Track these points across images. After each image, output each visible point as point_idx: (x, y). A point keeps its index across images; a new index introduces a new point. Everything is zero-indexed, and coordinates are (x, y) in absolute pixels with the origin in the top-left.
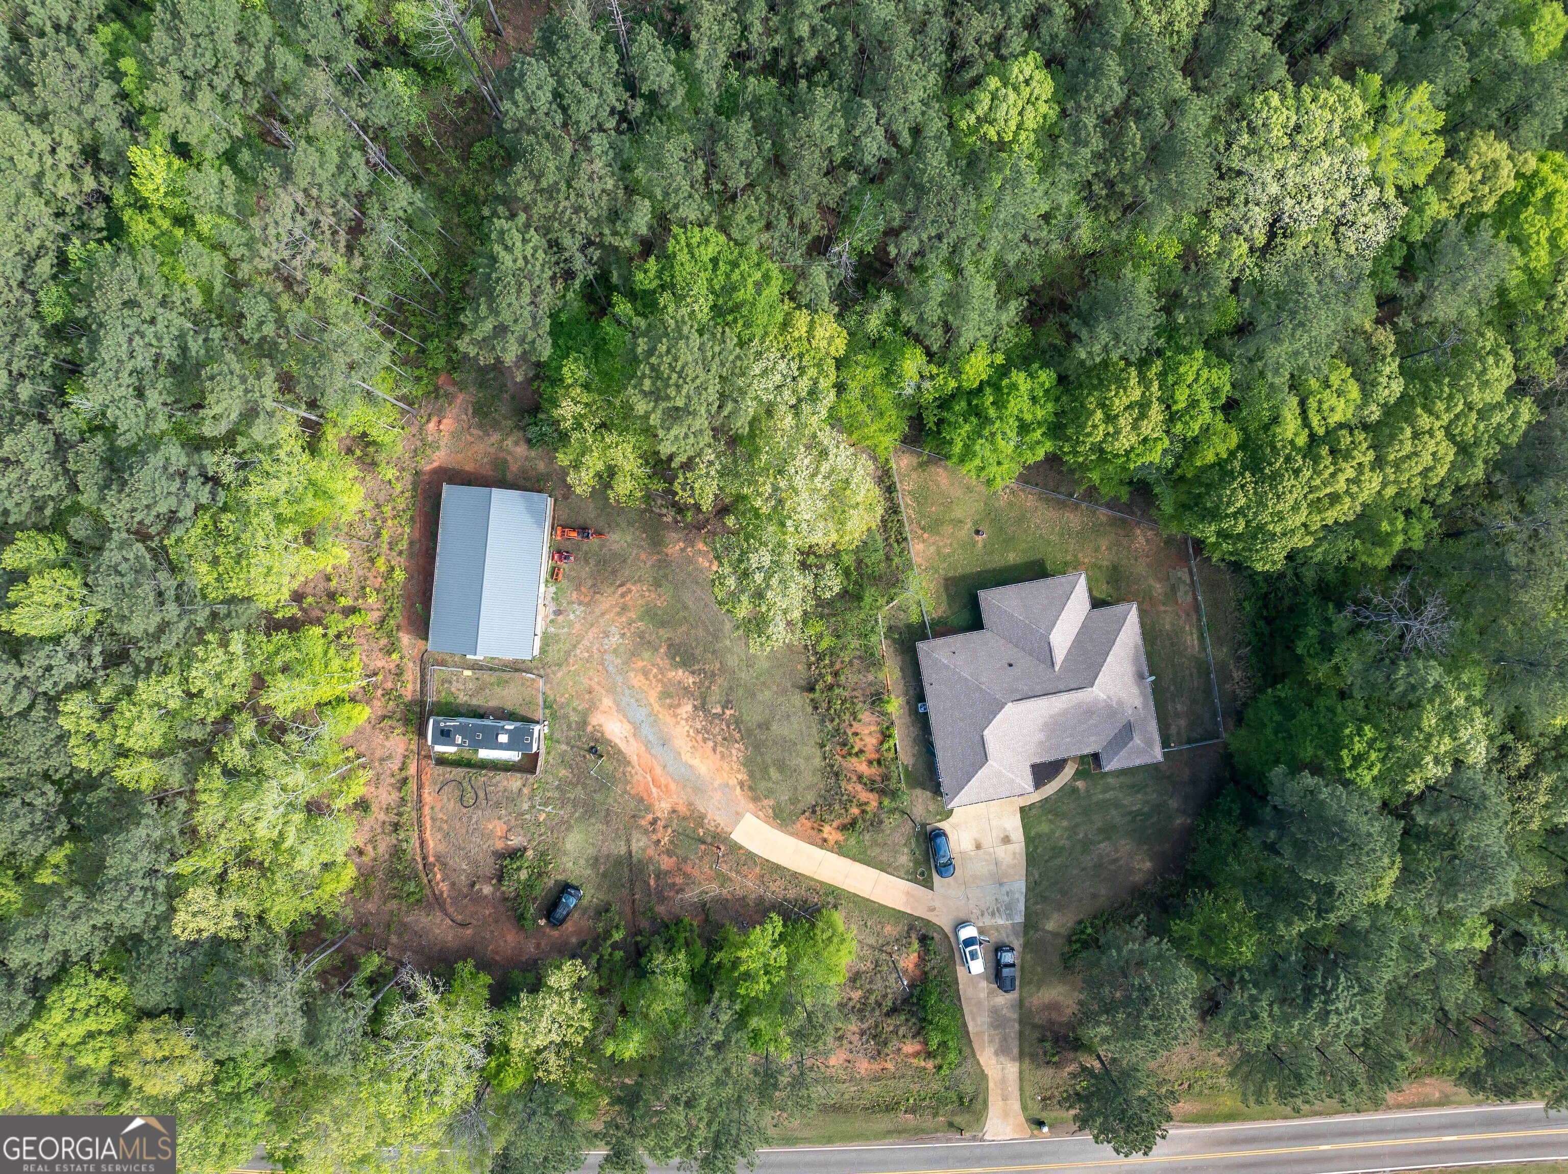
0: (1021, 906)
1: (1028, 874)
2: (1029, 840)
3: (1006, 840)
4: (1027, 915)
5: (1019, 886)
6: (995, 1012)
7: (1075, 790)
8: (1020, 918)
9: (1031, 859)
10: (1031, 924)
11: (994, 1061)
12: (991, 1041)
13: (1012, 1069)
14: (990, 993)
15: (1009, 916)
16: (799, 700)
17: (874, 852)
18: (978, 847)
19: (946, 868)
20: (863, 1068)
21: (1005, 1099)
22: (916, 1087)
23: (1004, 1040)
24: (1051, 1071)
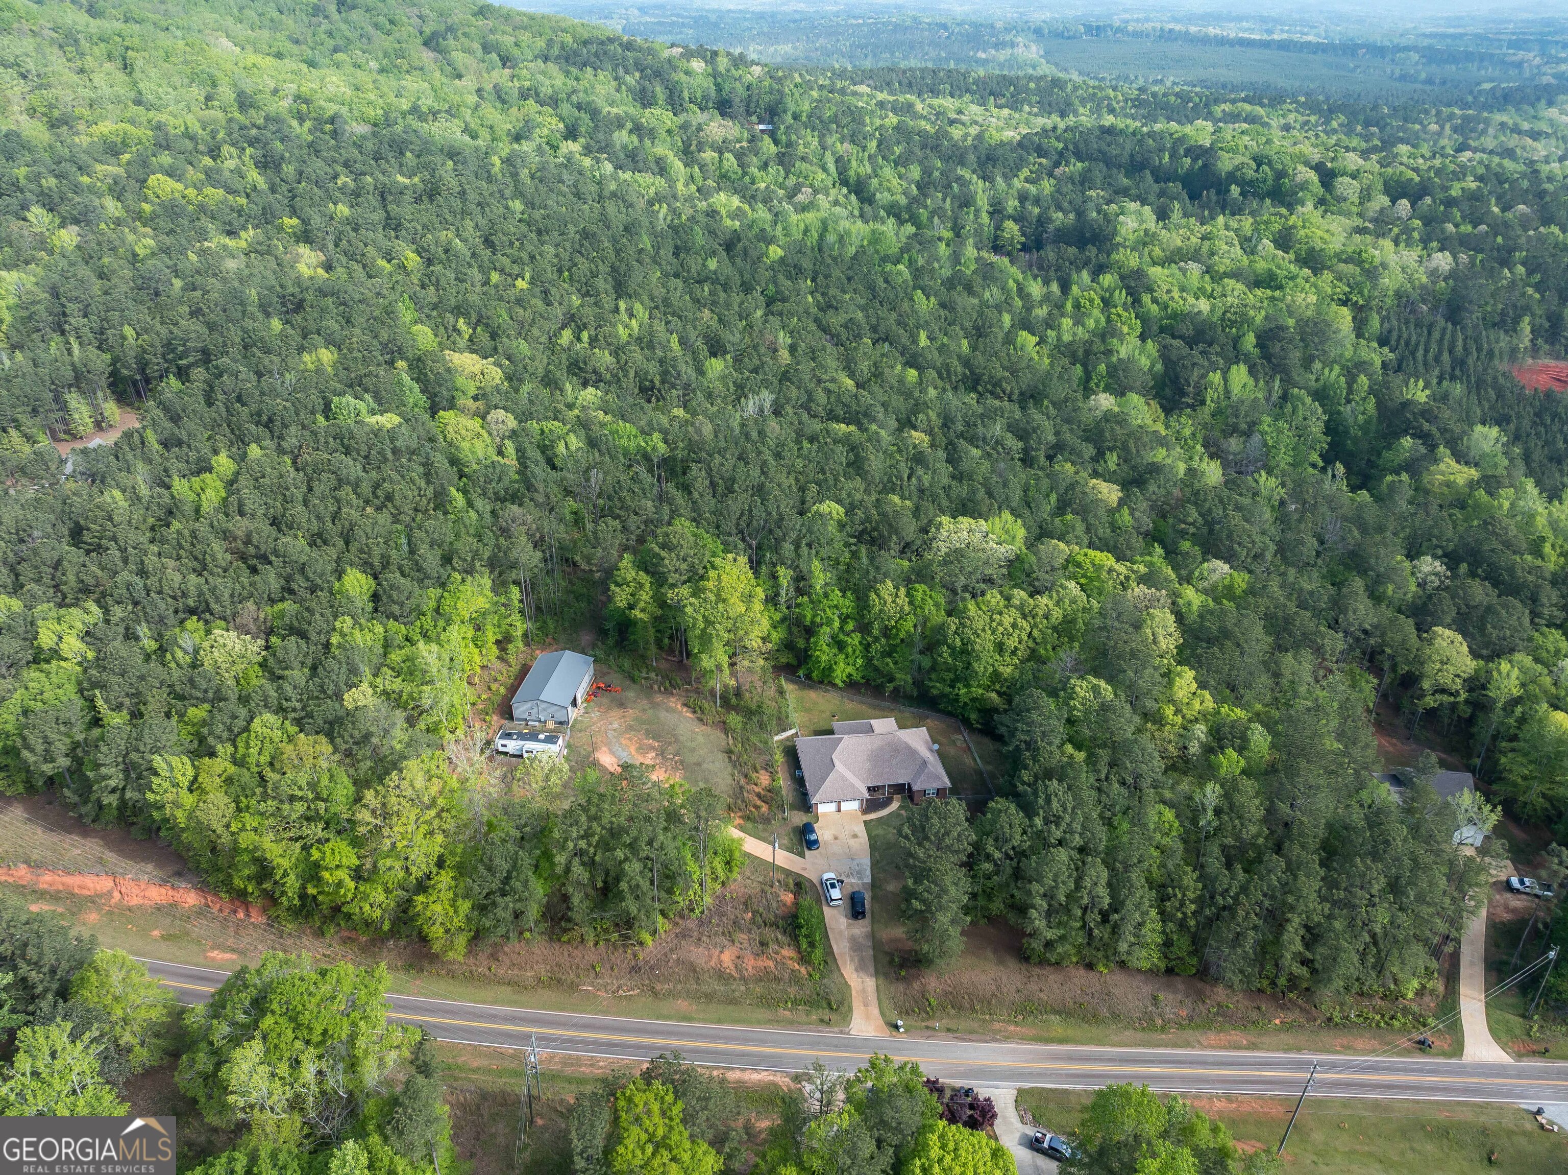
0: (869, 873)
1: (872, 856)
2: (870, 837)
3: (855, 836)
4: (873, 877)
5: (867, 862)
6: (853, 940)
7: (899, 815)
8: (868, 880)
9: (873, 847)
10: (875, 885)
11: (855, 975)
12: (852, 960)
13: (870, 983)
14: (849, 926)
15: (860, 878)
16: (721, 756)
17: (766, 835)
18: (836, 838)
19: (812, 845)
20: (750, 964)
21: (866, 1005)
22: (792, 991)
23: (862, 960)
24: (901, 987)
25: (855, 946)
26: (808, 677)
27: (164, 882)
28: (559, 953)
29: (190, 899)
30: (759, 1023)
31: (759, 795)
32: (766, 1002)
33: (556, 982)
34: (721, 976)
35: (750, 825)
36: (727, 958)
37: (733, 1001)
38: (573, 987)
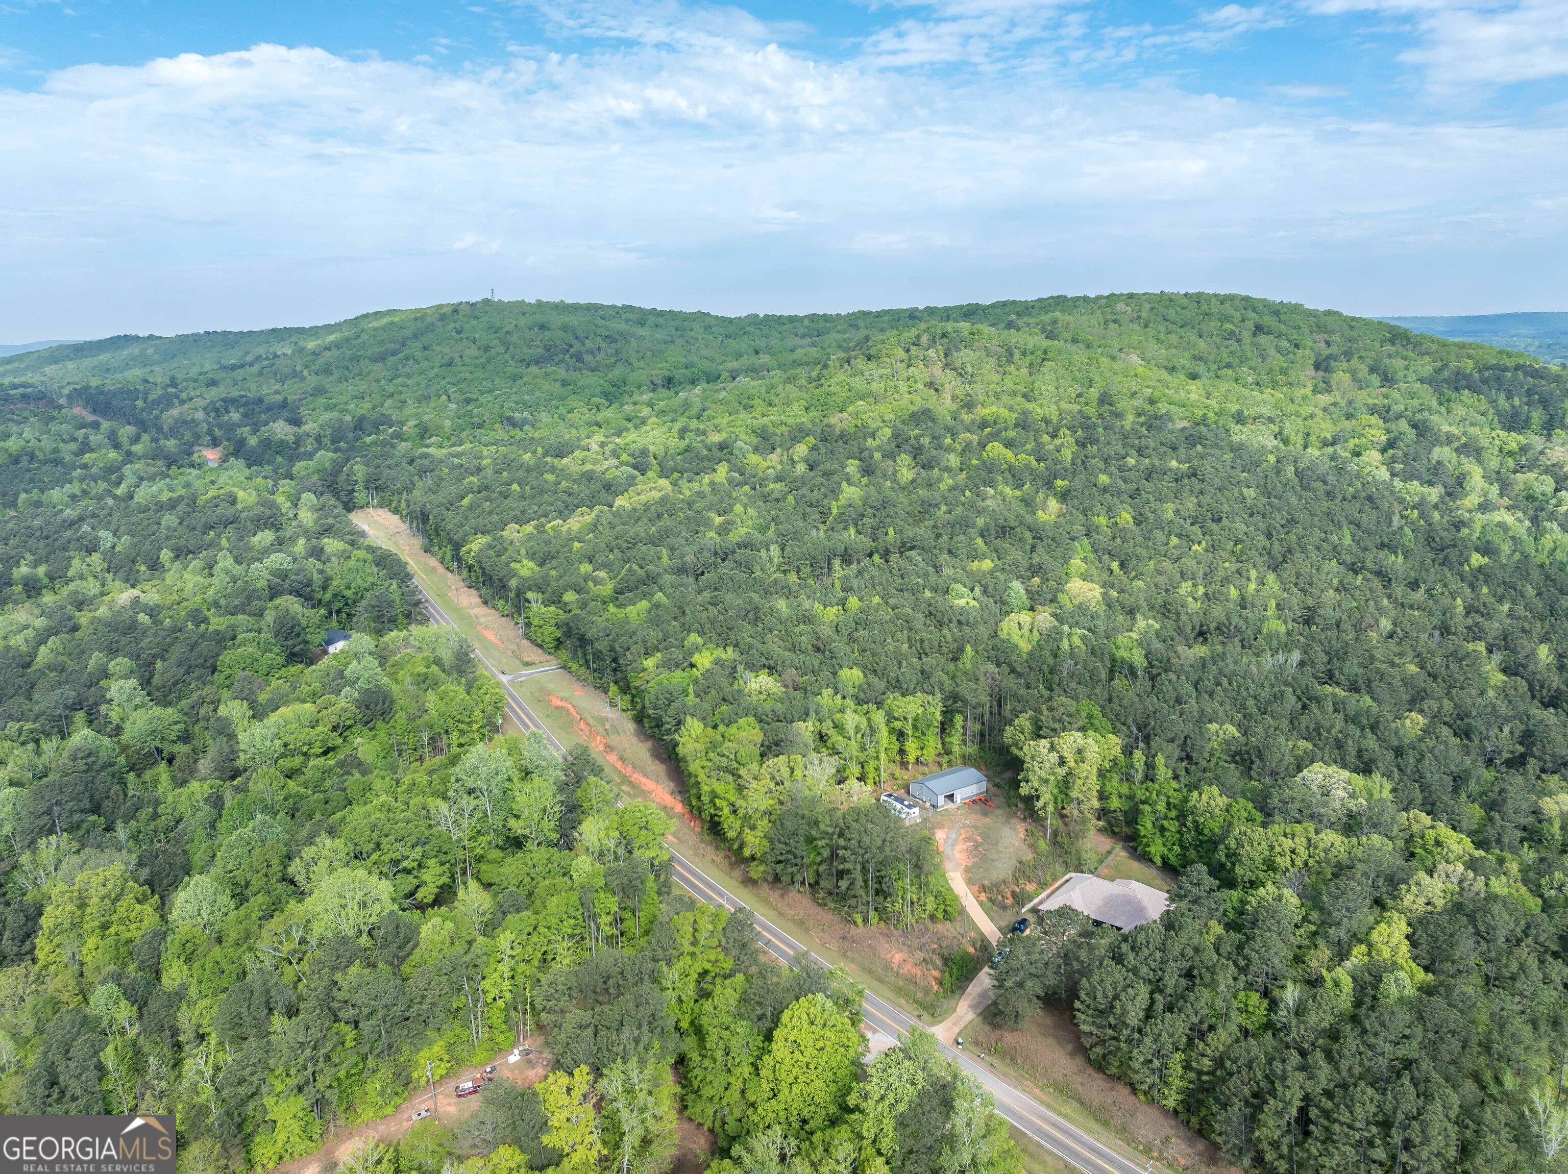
6: (985, 991)
11: (965, 1007)
12: (973, 999)
13: (971, 1016)
17: (995, 915)
20: (907, 968)
21: (954, 1024)
22: (919, 995)
23: (979, 1003)
24: (987, 1028)
25: (983, 995)
26: (1135, 849)
27: (672, 793)
28: (815, 910)
29: (679, 808)
30: (883, 997)
31: (1013, 892)
32: (899, 991)
33: (800, 923)
34: (887, 967)
35: (989, 904)
36: (898, 957)
37: (881, 981)
38: (807, 930)
